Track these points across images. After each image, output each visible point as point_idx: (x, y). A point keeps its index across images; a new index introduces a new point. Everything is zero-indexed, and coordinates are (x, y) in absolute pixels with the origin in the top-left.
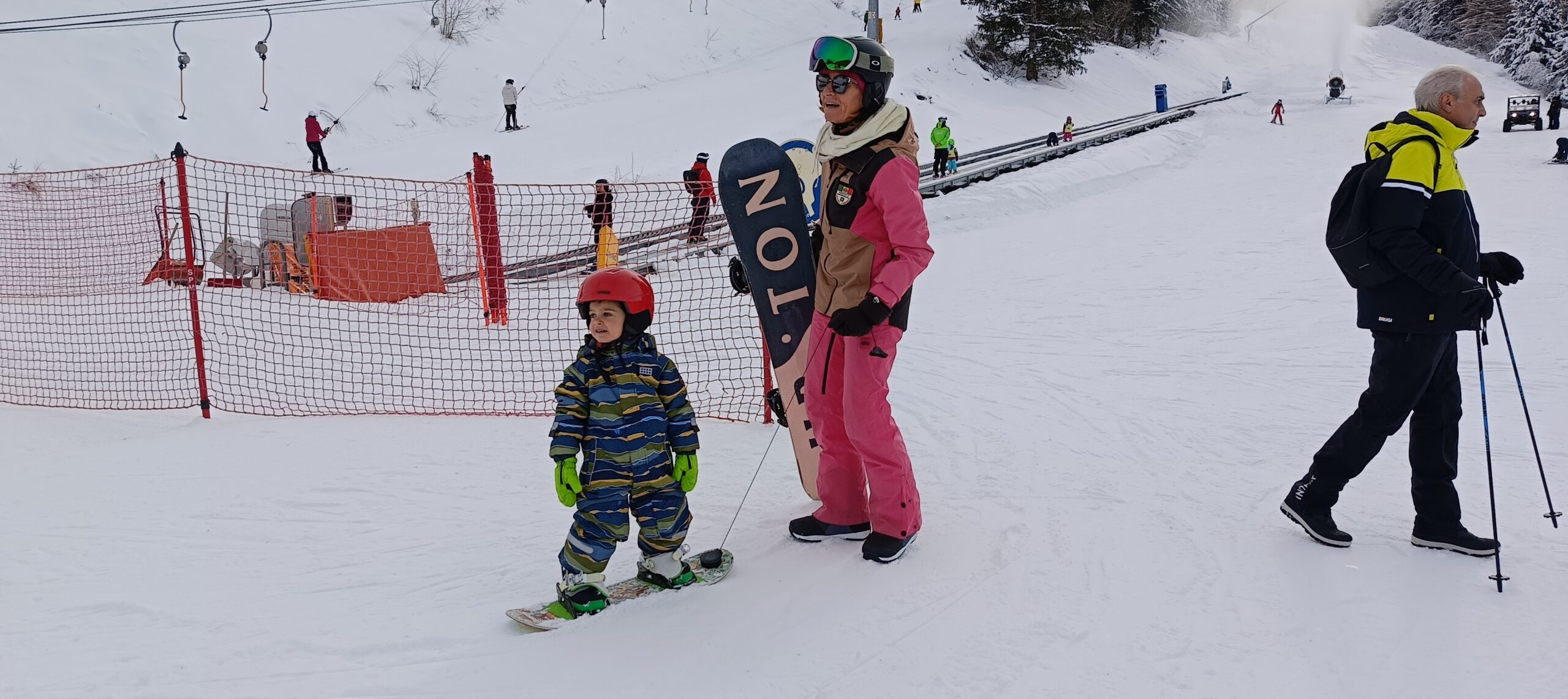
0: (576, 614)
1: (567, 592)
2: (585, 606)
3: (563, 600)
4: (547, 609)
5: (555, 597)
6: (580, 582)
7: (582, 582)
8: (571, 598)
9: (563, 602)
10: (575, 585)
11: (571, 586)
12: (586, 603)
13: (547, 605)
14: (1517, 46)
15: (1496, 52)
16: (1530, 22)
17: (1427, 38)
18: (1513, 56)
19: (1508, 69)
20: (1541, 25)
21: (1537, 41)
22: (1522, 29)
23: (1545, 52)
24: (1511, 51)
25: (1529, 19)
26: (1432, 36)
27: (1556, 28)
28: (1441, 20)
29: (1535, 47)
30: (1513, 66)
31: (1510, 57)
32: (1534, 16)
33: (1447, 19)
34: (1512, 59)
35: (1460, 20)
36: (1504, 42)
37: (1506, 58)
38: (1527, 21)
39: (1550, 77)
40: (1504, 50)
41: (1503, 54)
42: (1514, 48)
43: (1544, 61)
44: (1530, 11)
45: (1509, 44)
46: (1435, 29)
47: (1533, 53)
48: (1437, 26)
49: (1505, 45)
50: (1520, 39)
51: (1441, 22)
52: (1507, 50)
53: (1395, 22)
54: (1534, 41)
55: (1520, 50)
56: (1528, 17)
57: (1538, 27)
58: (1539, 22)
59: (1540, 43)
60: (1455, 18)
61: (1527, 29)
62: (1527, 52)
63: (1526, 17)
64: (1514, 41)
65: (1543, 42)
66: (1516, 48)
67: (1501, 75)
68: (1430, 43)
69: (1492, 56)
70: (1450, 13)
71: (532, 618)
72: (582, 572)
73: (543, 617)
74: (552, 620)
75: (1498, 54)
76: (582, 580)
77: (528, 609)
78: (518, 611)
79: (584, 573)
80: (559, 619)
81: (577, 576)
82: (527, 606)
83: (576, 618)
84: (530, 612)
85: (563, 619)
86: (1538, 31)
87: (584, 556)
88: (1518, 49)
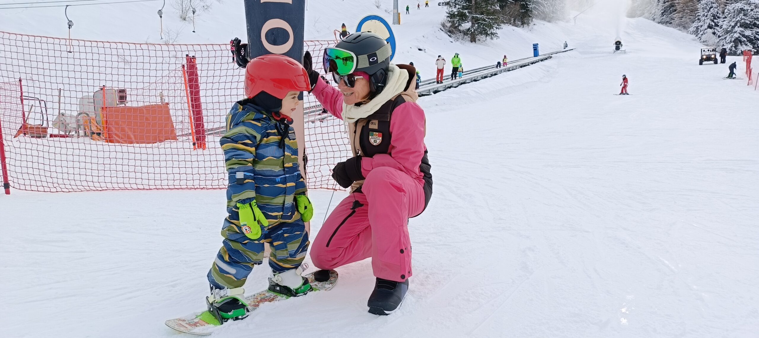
0: (223, 320)
1: (215, 303)
2: (230, 314)
3: (212, 309)
4: (199, 318)
5: (206, 308)
6: (224, 295)
7: (226, 295)
8: (218, 308)
9: (212, 311)
10: (220, 298)
11: (218, 299)
12: (230, 312)
13: (199, 314)
14: (701, 26)
15: (692, 29)
16: (707, 15)
17: (659, 23)
18: (699, 31)
19: (697, 37)
20: (712, 16)
21: (711, 24)
22: (703, 18)
23: (714, 29)
24: (698, 29)
25: (707, 13)
26: (661, 22)
27: (719, 17)
28: (665, 14)
29: (710, 27)
30: (699, 36)
31: (698, 31)
32: (709, 12)
33: (667, 14)
34: (699, 32)
35: (674, 15)
36: (695, 24)
37: (696, 32)
38: (706, 14)
39: (717, 41)
40: (695, 28)
41: (695, 30)
42: (700, 27)
43: (714, 33)
44: (707, 10)
45: (697, 25)
46: (662, 19)
47: (709, 29)
48: (663, 17)
49: (696, 26)
50: (702, 23)
51: (665, 16)
52: (697, 28)
53: (644, 16)
54: (709, 24)
55: (703, 28)
56: (706, 13)
57: (711, 17)
58: (711, 15)
59: (712, 25)
60: (671, 13)
61: (706, 18)
62: (706, 29)
63: (705, 12)
64: (700, 24)
65: (713, 24)
66: (701, 27)
67: (694, 40)
68: (660, 25)
69: (690, 31)
70: (669, 11)
71: (187, 326)
72: (226, 287)
73: (195, 325)
74: (203, 327)
75: (692, 30)
76: (226, 294)
77: (183, 319)
78: (176, 321)
79: (227, 288)
80: (209, 325)
81: (222, 291)
82: (182, 316)
83: (222, 324)
84: (185, 321)
85: (212, 325)
86: (711, 19)
87: (228, 275)
88: (702, 28)
